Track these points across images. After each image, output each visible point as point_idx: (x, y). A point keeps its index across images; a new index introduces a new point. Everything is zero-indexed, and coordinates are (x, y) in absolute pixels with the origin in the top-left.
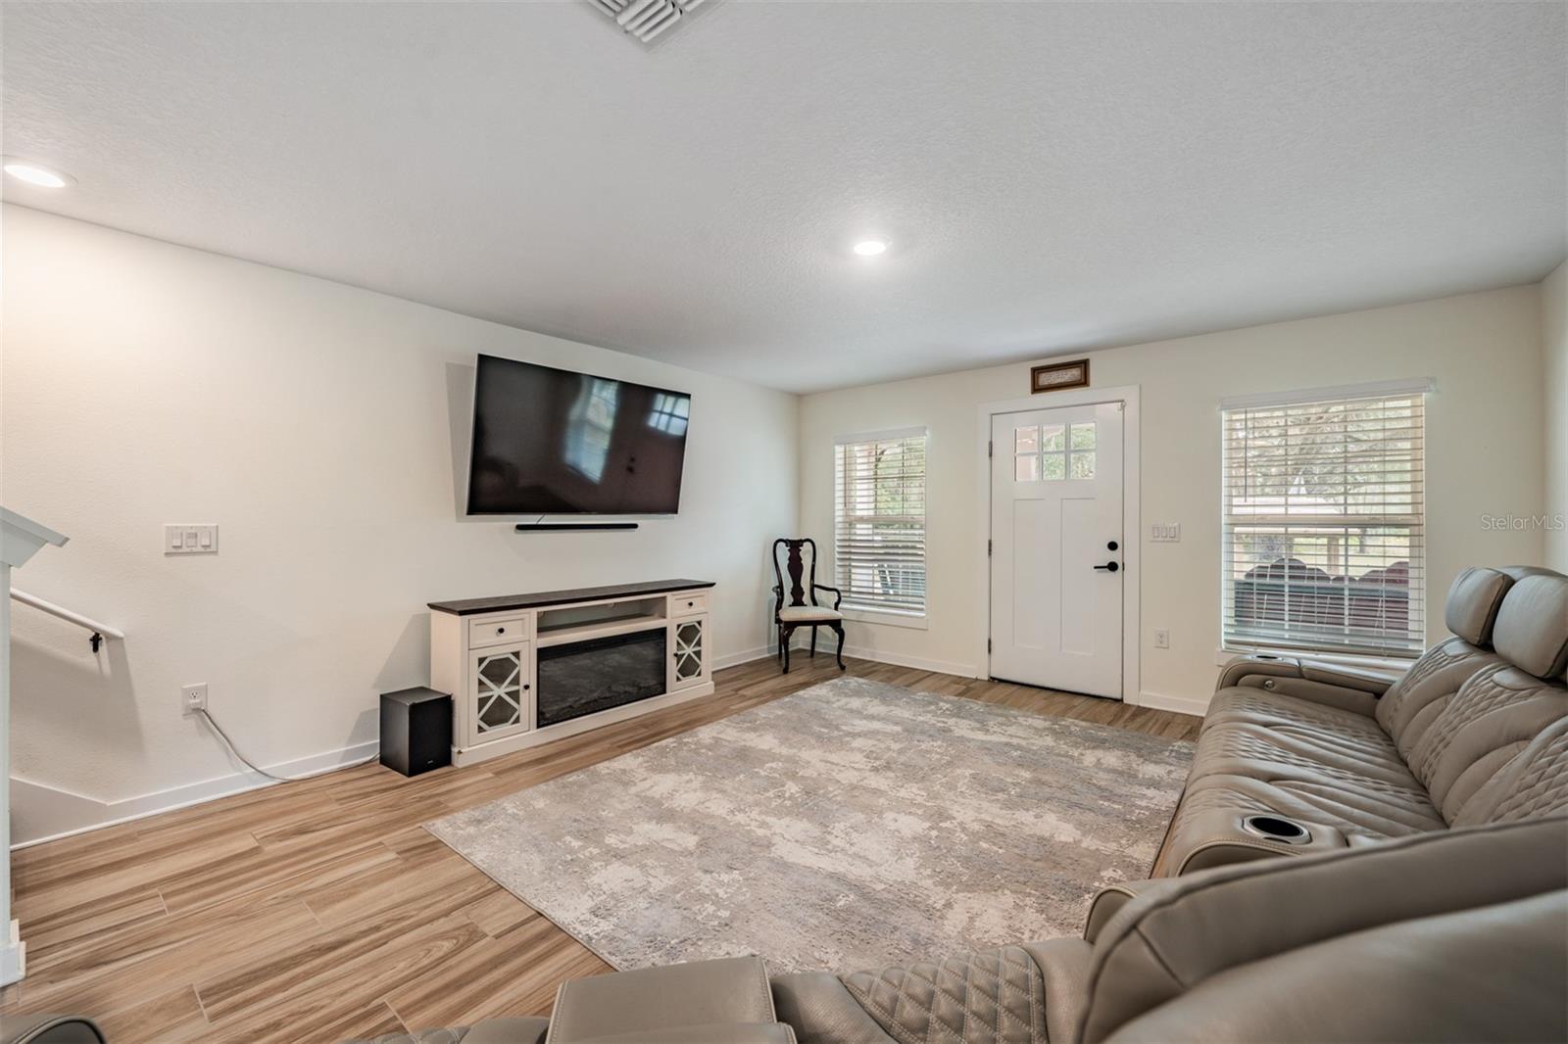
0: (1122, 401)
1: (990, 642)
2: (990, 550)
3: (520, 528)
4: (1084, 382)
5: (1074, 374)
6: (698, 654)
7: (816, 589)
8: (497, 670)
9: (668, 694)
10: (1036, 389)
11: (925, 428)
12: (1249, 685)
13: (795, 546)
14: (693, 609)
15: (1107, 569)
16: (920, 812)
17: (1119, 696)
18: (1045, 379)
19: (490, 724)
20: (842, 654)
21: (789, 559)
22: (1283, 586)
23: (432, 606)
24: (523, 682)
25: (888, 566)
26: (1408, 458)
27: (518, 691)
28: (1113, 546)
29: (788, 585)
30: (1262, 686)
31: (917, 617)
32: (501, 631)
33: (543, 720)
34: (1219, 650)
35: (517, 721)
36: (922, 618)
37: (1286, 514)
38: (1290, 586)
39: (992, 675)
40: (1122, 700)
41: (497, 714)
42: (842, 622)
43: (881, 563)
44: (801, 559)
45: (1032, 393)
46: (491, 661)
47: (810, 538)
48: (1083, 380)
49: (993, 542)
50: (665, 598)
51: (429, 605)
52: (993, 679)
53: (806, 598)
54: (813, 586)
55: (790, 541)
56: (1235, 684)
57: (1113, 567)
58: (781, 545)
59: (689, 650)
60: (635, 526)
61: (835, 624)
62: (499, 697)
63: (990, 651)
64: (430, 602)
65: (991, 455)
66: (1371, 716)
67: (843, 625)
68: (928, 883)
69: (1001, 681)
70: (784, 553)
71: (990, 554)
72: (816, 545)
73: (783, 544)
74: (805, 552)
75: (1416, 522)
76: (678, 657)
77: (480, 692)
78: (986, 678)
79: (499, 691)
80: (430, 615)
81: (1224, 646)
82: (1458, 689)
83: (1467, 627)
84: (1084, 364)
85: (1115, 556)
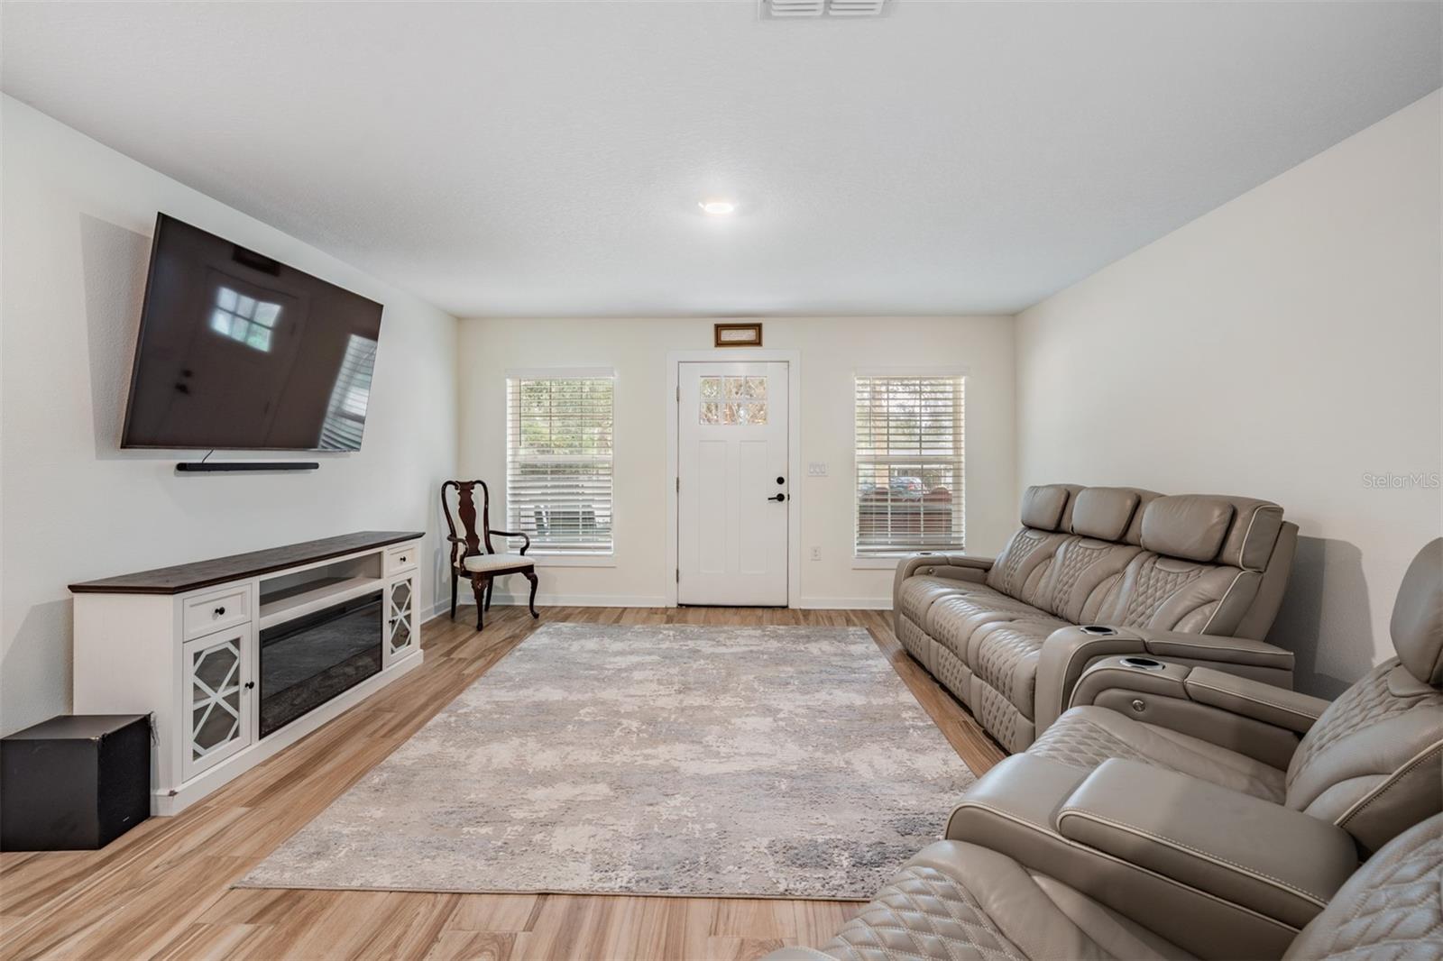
0: (788, 362)
1: (678, 572)
2: (678, 487)
3: (182, 467)
5: (749, 335)
6: (408, 617)
7: (491, 535)
8: (214, 667)
9: (385, 670)
10: (718, 343)
12: (921, 574)
13: (465, 488)
14: (405, 565)
15: (776, 500)
16: (753, 712)
17: (785, 604)
18: (727, 336)
19: (206, 746)
20: (535, 604)
21: (460, 504)
22: (887, 507)
23: (75, 589)
24: (245, 678)
25: (546, 507)
26: (951, 418)
27: (237, 693)
28: (780, 481)
29: (462, 533)
30: (928, 573)
31: (606, 556)
32: (221, 611)
33: (265, 729)
34: (853, 557)
35: (236, 735)
36: (610, 556)
37: (888, 455)
38: (892, 507)
39: (681, 602)
40: (787, 607)
41: (214, 728)
42: (535, 568)
43: (537, 504)
44: (472, 503)
45: (716, 346)
46: (207, 656)
47: (480, 479)
48: (758, 341)
49: (680, 480)
50: (380, 553)
51: (70, 587)
52: (681, 605)
53: (482, 546)
54: (488, 533)
55: (461, 484)
56: (912, 575)
57: (780, 498)
58: (450, 488)
59: (401, 615)
60: (316, 466)
61: (528, 570)
62: (217, 706)
63: (678, 581)
64: (71, 584)
65: (678, 400)
66: (985, 583)
67: (536, 572)
68: (818, 754)
69: (688, 606)
70: (453, 496)
71: (677, 491)
72: (488, 486)
73: (453, 487)
74: (478, 493)
75: (956, 460)
76: (393, 622)
77: (195, 701)
78: (675, 606)
79: (217, 697)
80: (72, 600)
81: (856, 553)
82: (1051, 556)
83: (1048, 520)
84: (758, 327)
85: (782, 489)
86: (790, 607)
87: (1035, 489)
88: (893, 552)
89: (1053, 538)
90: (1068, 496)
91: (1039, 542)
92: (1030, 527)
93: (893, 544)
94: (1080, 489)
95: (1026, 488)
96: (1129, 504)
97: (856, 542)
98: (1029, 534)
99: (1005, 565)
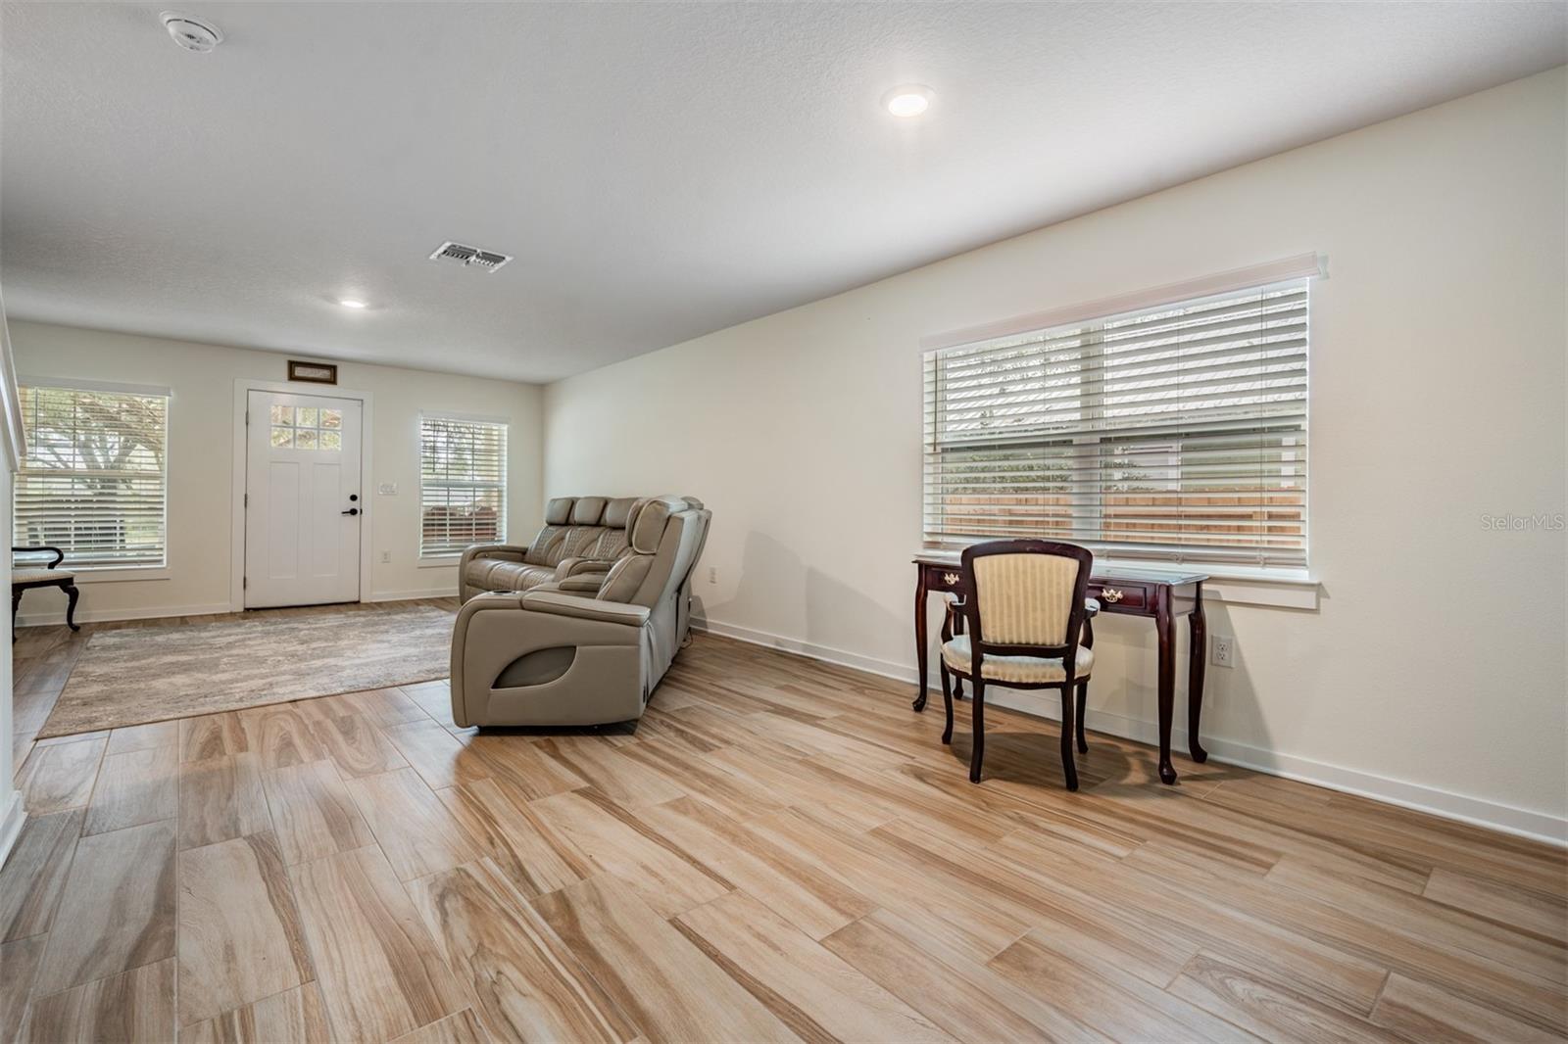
0: (362, 400)
1: (245, 579)
2: (246, 502)
4: (333, 381)
5: (325, 374)
10: (292, 377)
11: (169, 389)
15: (349, 514)
17: (357, 599)
18: (299, 372)
22: (446, 519)
26: (497, 454)
28: (354, 498)
31: (156, 568)
34: (418, 558)
36: (161, 569)
38: (450, 519)
39: (247, 606)
40: (359, 602)
45: (290, 380)
48: (332, 379)
49: (247, 496)
52: (247, 610)
57: (353, 512)
61: (66, 584)
63: (243, 586)
65: (247, 424)
66: (523, 561)
69: (257, 609)
71: (246, 506)
75: (500, 484)
78: (241, 610)
81: (421, 555)
82: (563, 538)
83: (561, 518)
84: (333, 369)
85: (355, 505)
86: (362, 601)
87: (554, 500)
88: (450, 554)
89: (565, 528)
90: (573, 503)
91: (555, 531)
92: (551, 524)
93: (450, 547)
94: (578, 499)
95: (550, 499)
96: (602, 504)
97: (421, 546)
98: (551, 528)
99: (536, 549)
